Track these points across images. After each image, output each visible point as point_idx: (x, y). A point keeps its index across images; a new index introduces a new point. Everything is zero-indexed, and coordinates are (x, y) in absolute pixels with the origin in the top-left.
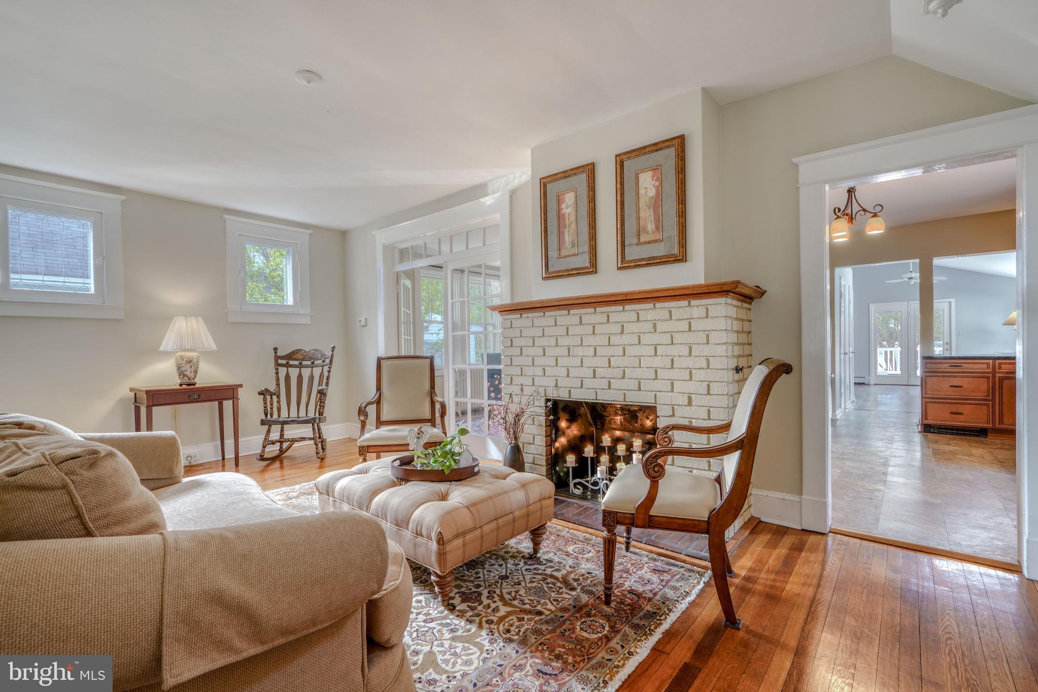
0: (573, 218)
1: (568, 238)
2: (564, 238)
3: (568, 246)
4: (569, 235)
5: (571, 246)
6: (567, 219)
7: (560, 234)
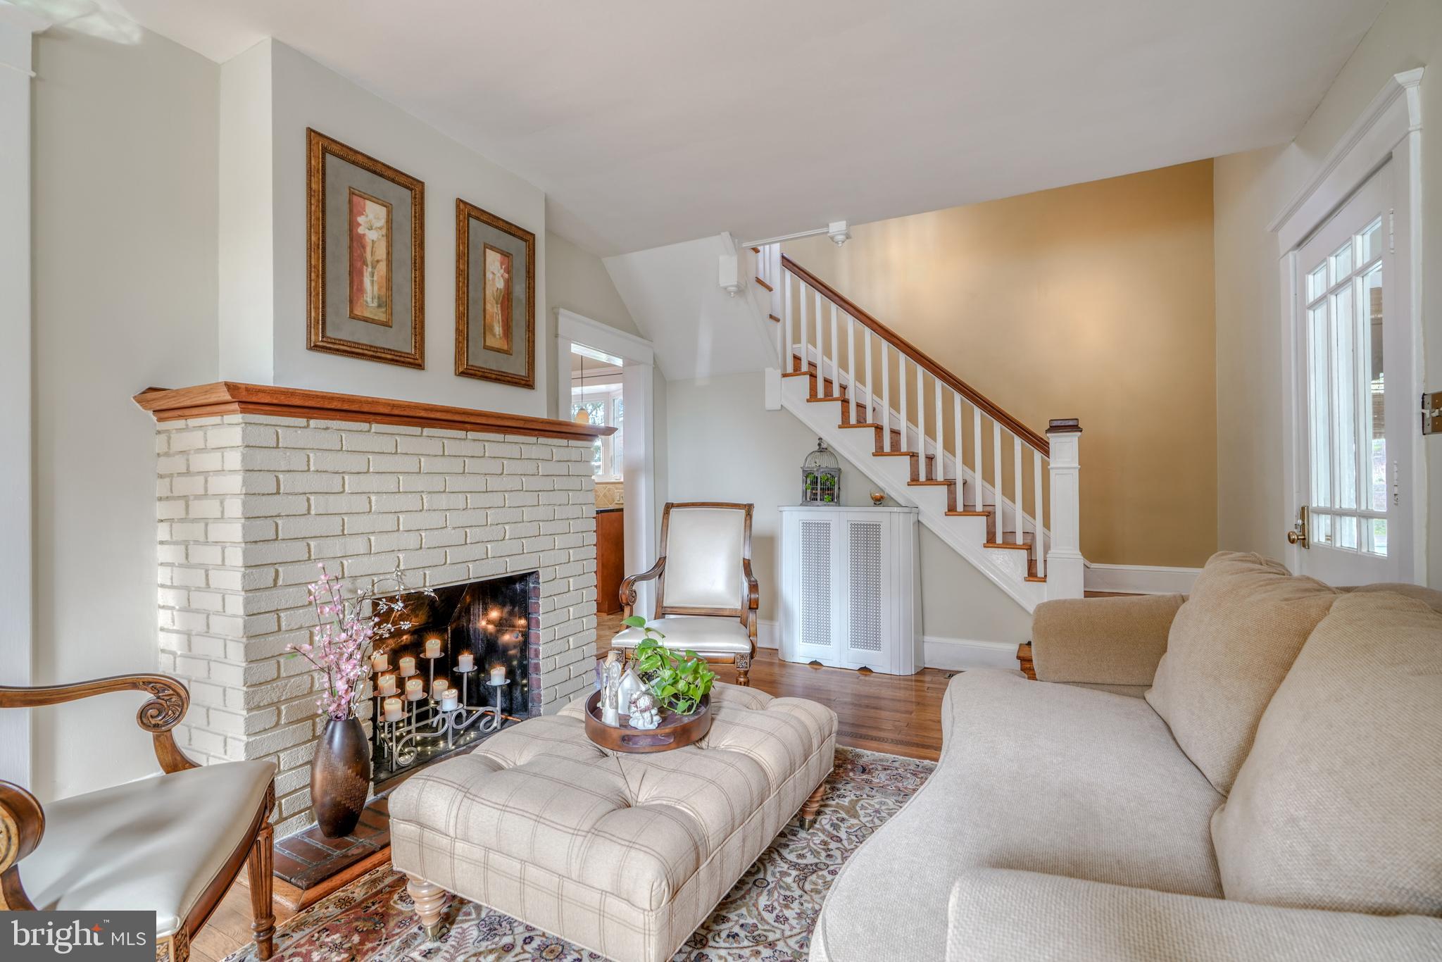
0: (381, 252)
1: (371, 286)
2: (361, 282)
3: (369, 300)
4: (372, 282)
5: (375, 304)
6: (368, 249)
7: (355, 274)
